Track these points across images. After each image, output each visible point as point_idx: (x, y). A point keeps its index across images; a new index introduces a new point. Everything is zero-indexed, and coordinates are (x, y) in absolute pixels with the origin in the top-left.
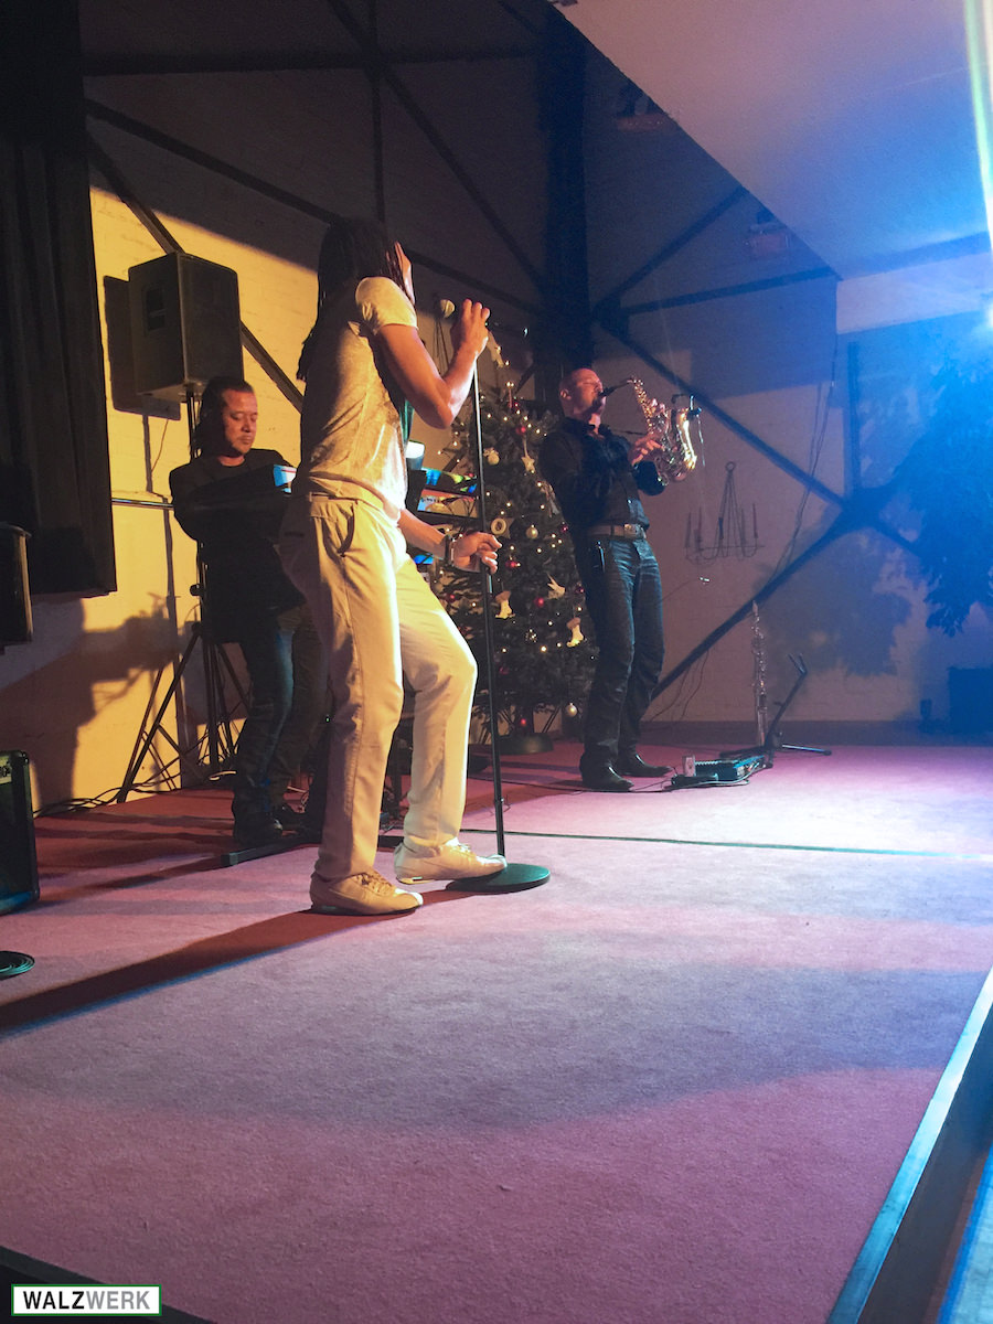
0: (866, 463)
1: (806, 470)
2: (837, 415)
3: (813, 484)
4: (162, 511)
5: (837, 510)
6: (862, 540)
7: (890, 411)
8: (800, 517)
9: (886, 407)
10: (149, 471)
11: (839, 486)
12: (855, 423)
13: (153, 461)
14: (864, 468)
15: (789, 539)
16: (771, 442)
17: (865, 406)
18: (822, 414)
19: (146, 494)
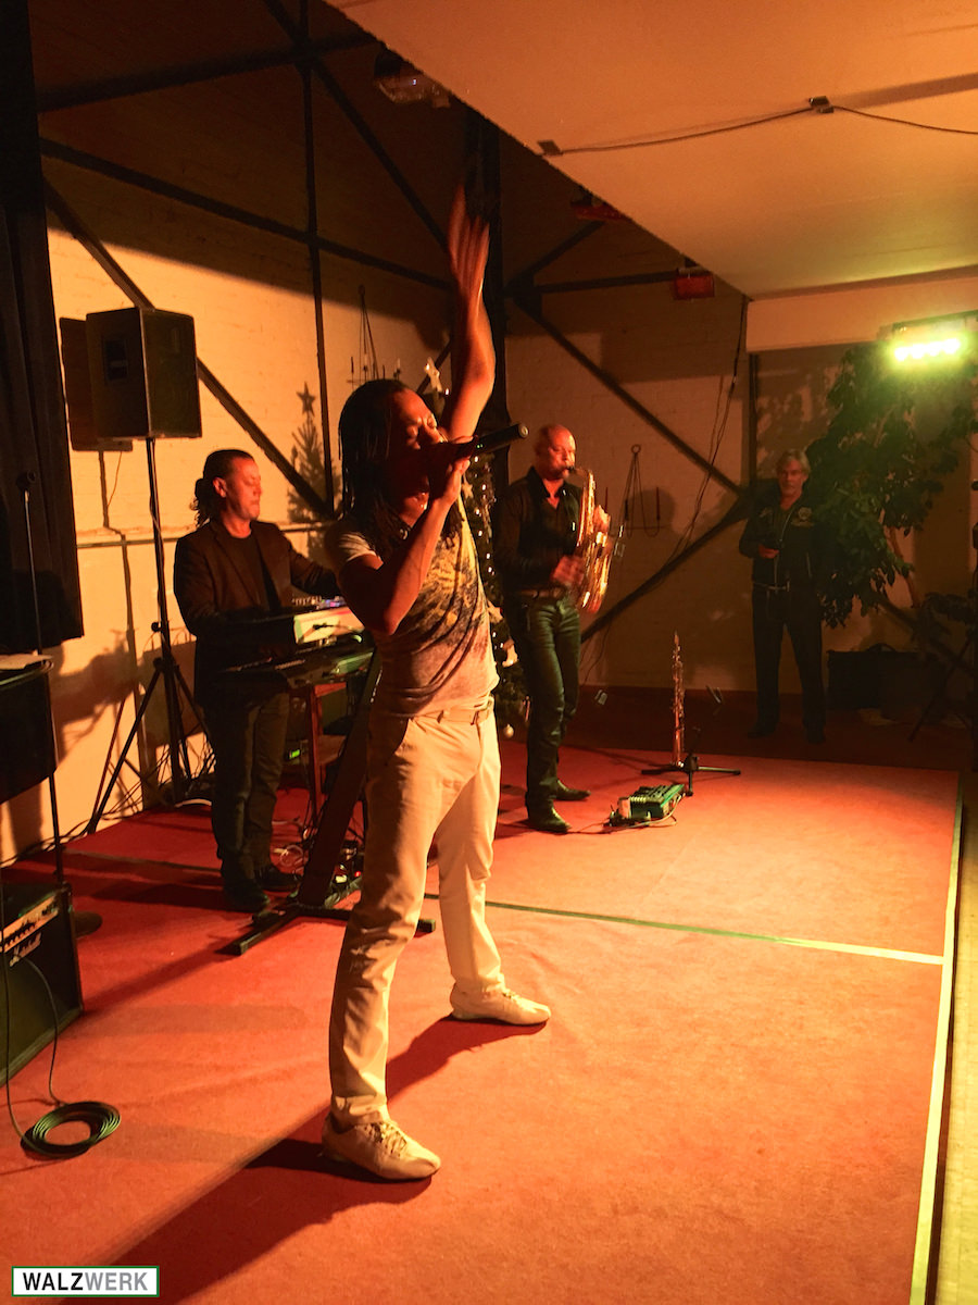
0: (762, 455)
1: (707, 459)
2: (737, 409)
3: (712, 471)
4: (120, 549)
7: (786, 408)
8: (699, 501)
9: (783, 404)
10: (106, 507)
11: (735, 474)
12: (753, 417)
13: (108, 496)
14: (759, 460)
15: (689, 522)
16: (675, 429)
17: (763, 402)
18: (723, 405)
19: (104, 531)
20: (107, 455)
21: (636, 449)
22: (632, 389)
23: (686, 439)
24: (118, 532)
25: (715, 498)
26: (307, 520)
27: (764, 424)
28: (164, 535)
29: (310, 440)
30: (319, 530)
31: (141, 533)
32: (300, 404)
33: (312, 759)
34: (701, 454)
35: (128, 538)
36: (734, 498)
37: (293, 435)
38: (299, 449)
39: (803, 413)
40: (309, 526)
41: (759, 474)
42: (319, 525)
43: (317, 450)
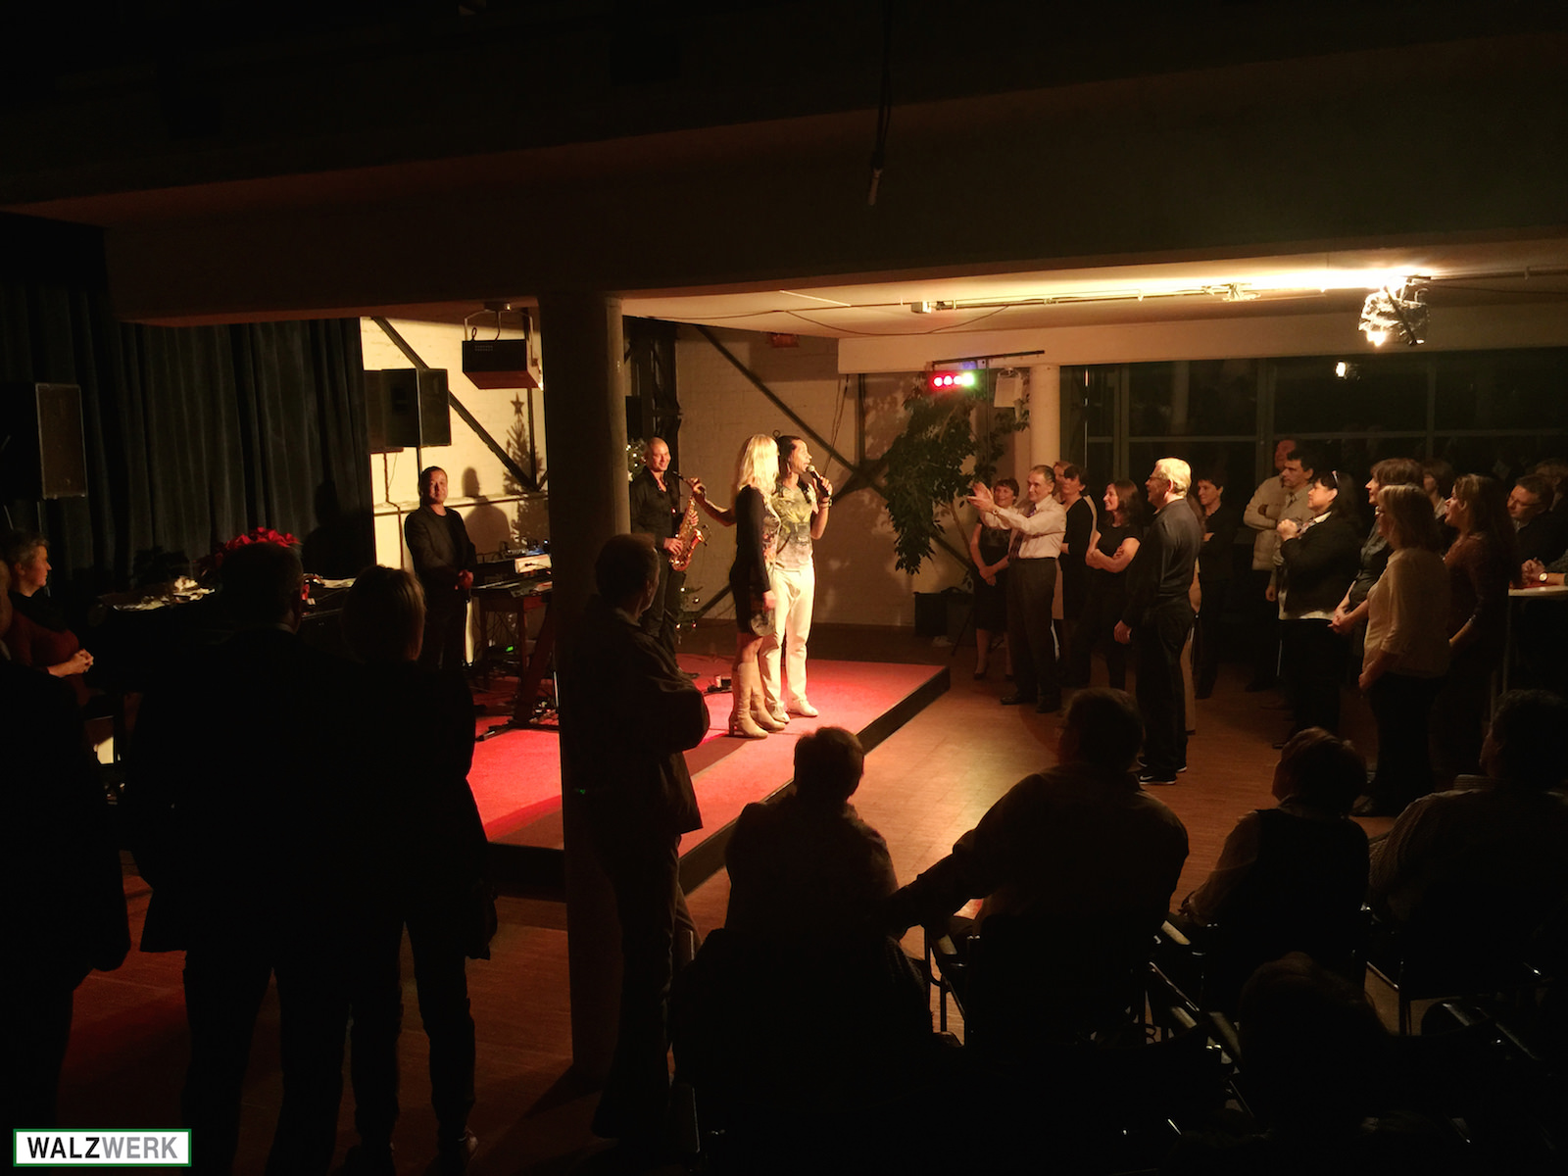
0: (869, 442)
1: (829, 444)
2: (851, 406)
3: (833, 453)
4: (396, 516)
5: (849, 474)
6: (866, 496)
7: (886, 406)
9: (883, 403)
10: (387, 491)
11: (850, 456)
13: (389, 482)
14: (867, 447)
16: (806, 420)
17: (869, 401)
18: (840, 402)
19: (387, 505)
20: (388, 455)
22: (772, 386)
23: (814, 427)
24: (395, 505)
25: (836, 471)
26: (516, 492)
29: (519, 435)
32: (513, 408)
33: (521, 652)
34: (827, 442)
35: (402, 509)
39: (898, 411)
40: (518, 497)
41: (868, 456)
42: (526, 496)
43: (525, 441)
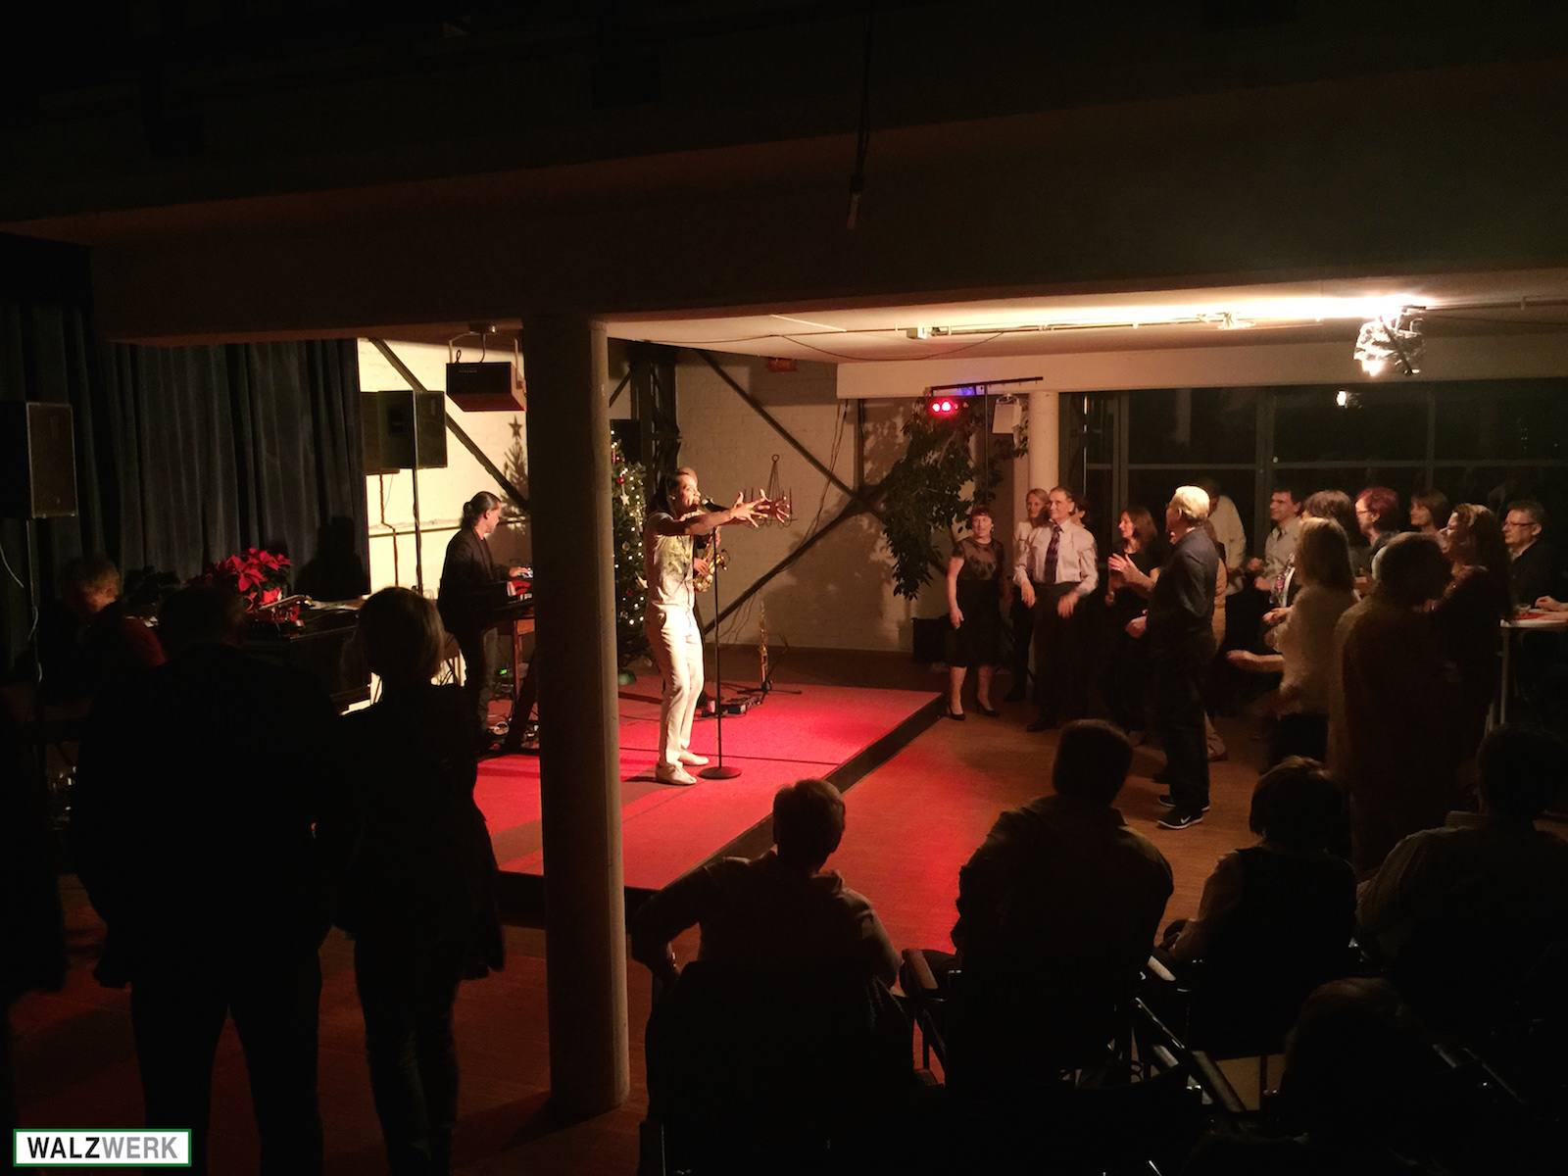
0: (868, 467)
1: (829, 468)
2: (850, 431)
3: (832, 478)
4: (392, 538)
6: (865, 521)
7: (886, 432)
8: (823, 499)
9: (883, 429)
10: (383, 512)
11: (849, 481)
12: (861, 438)
13: (384, 503)
14: (866, 471)
15: (815, 515)
16: (806, 445)
17: (869, 426)
18: (839, 428)
19: (382, 526)
20: (384, 476)
21: (776, 458)
22: (771, 410)
23: (813, 451)
24: (391, 527)
25: (834, 498)
26: (514, 515)
27: (870, 443)
28: (421, 528)
29: (517, 457)
30: (523, 522)
31: (405, 527)
32: (511, 430)
33: (515, 675)
34: (826, 466)
35: (397, 531)
36: (848, 499)
37: (506, 454)
38: (509, 464)
39: (897, 436)
40: (515, 519)
41: (867, 481)
42: (523, 518)
43: (522, 463)
